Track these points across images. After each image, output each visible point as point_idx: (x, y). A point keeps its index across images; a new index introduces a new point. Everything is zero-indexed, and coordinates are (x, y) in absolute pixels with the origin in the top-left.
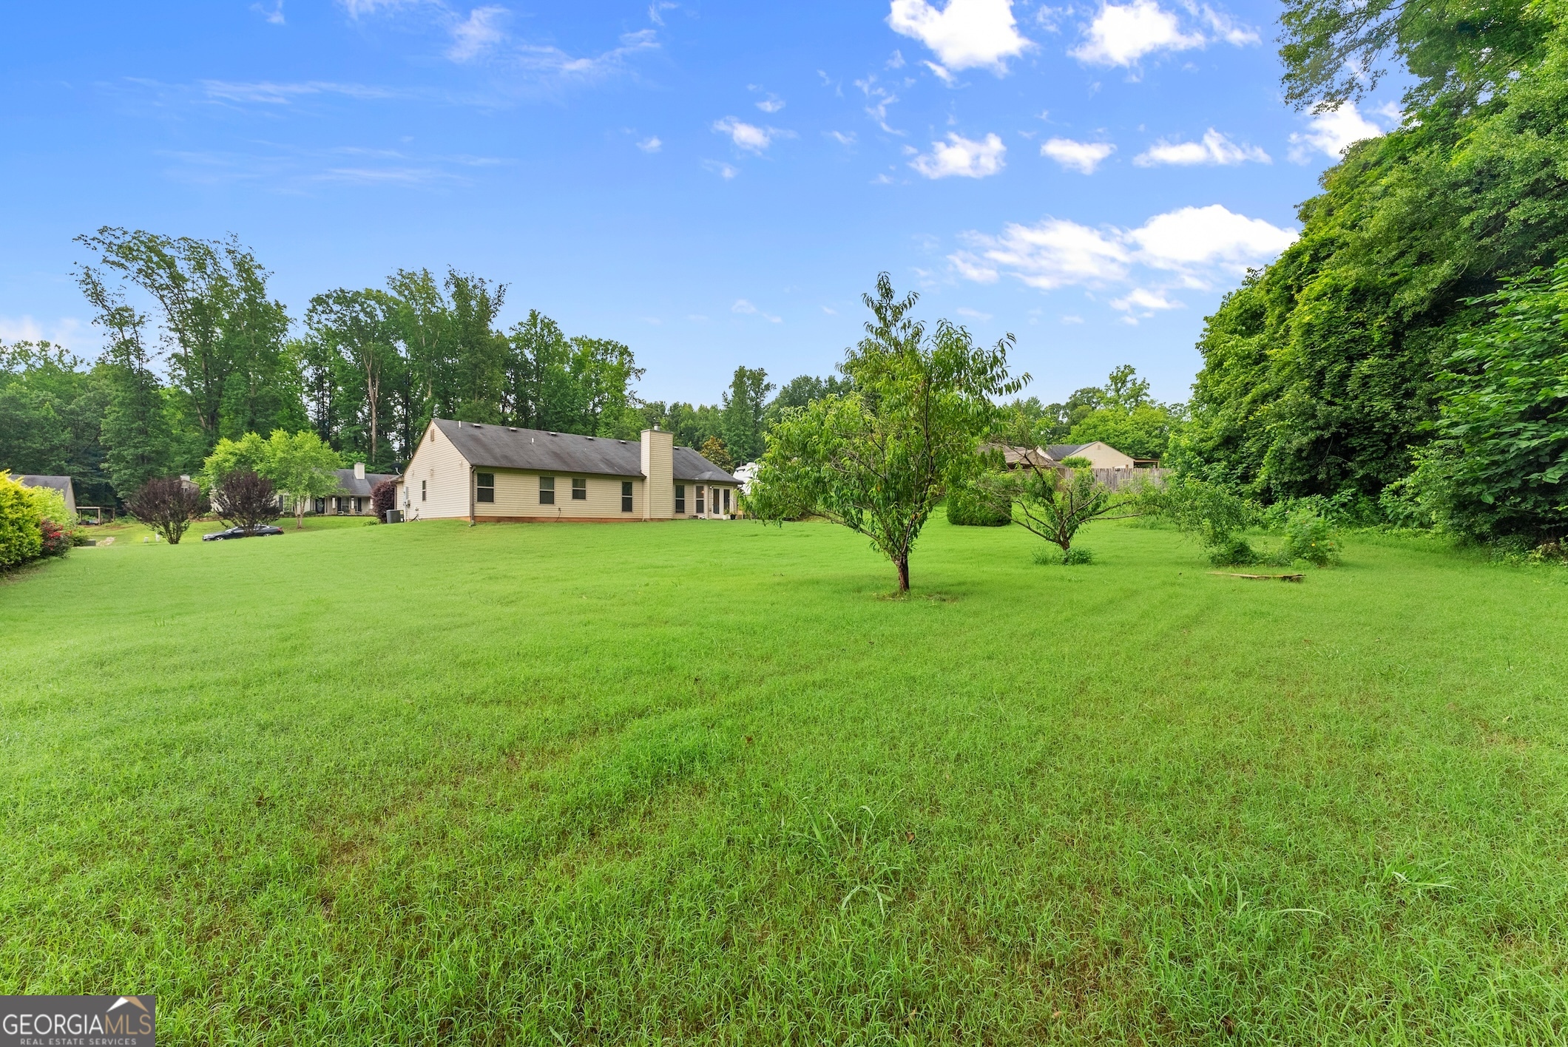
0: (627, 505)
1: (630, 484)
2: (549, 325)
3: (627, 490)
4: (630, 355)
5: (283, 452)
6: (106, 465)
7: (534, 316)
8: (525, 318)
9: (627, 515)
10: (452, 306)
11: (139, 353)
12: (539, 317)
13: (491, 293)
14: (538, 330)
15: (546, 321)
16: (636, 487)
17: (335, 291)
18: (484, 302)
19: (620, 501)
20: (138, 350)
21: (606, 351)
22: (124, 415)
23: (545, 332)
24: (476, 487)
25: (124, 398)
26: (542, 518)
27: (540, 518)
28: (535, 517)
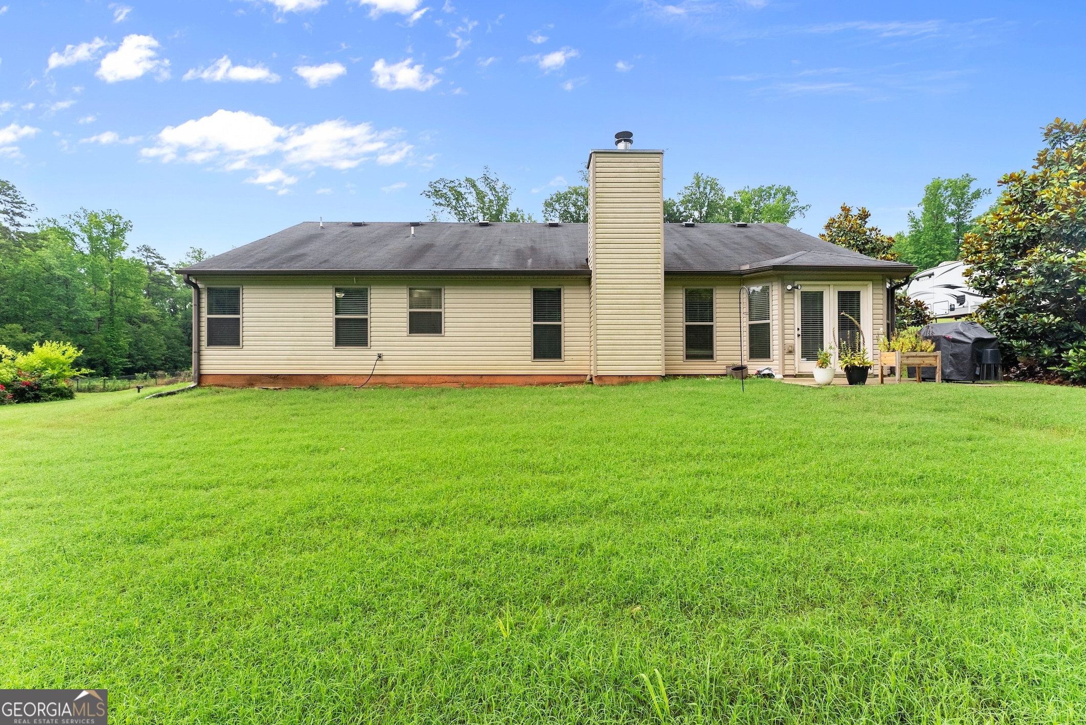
0: (546, 345)
3: (549, 307)
4: (793, 194)
8: (689, 181)
9: (547, 367)
19: (529, 334)
24: (205, 316)
26: (340, 377)
27: (336, 377)
28: (327, 375)
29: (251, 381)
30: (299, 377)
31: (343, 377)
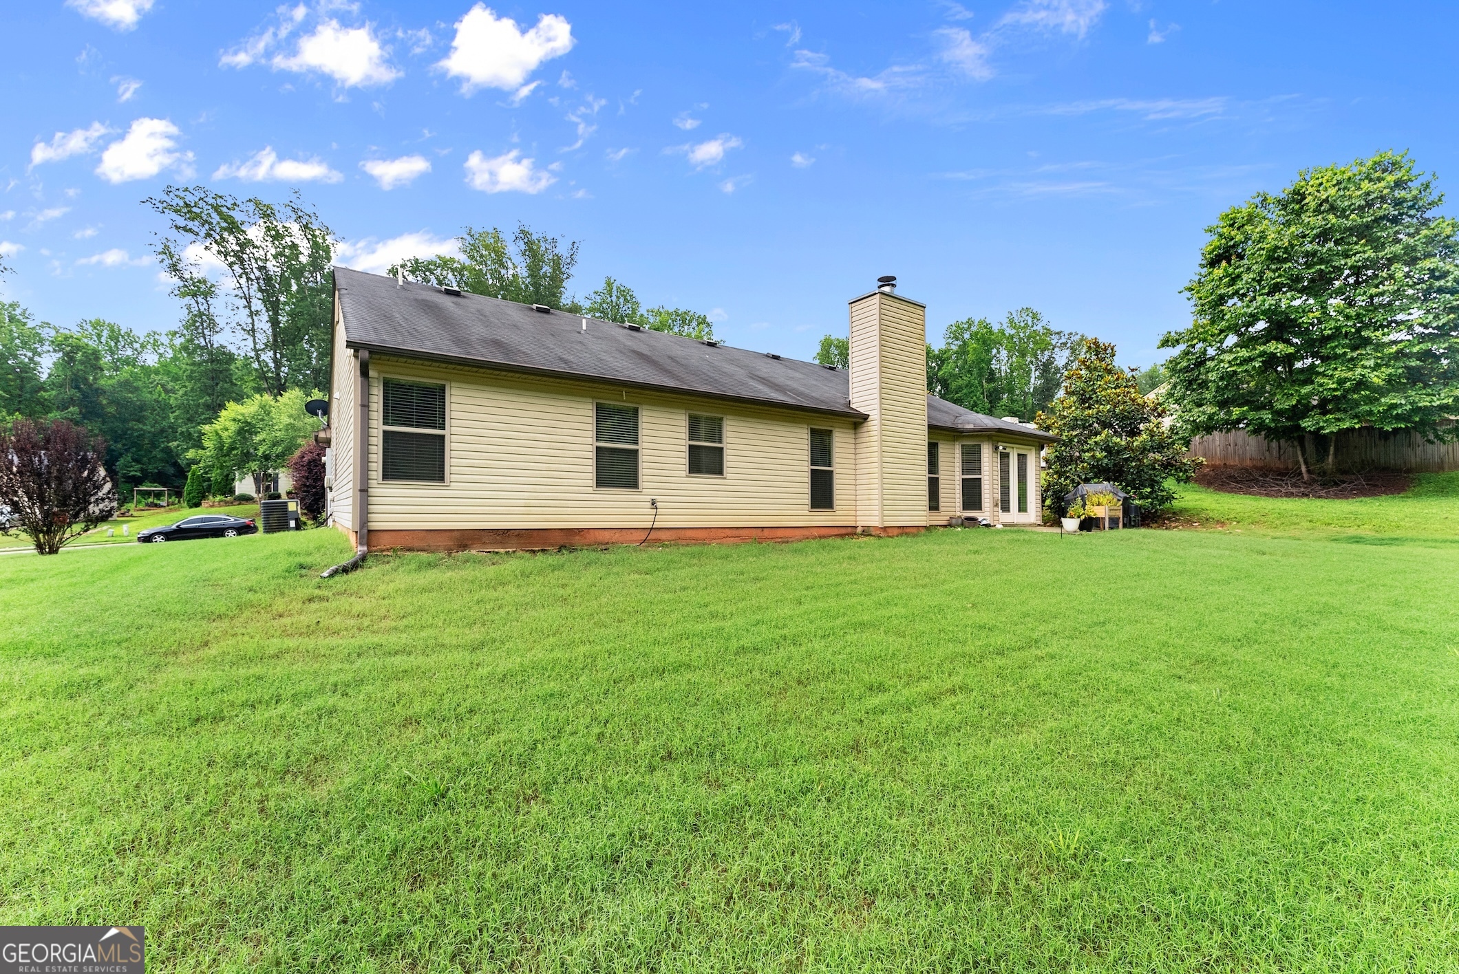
0: (822, 493)
1: (829, 433)
2: (625, 294)
3: (821, 452)
5: (291, 416)
6: (175, 443)
7: (609, 284)
8: (601, 286)
9: (822, 518)
10: (523, 272)
11: (212, 324)
12: (614, 285)
13: (563, 250)
14: (614, 298)
15: (622, 288)
16: (841, 442)
17: (409, 260)
18: (557, 262)
19: (807, 479)
20: (212, 321)
21: (684, 321)
22: (192, 389)
23: (622, 300)
24: (378, 427)
25: (192, 371)
26: (600, 531)
27: (596, 532)
28: (581, 530)
29: (464, 540)
30: (541, 533)
31: (606, 532)
